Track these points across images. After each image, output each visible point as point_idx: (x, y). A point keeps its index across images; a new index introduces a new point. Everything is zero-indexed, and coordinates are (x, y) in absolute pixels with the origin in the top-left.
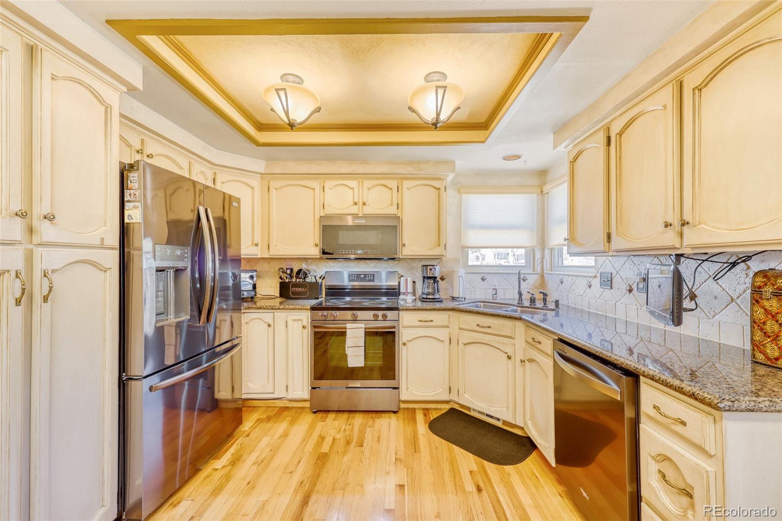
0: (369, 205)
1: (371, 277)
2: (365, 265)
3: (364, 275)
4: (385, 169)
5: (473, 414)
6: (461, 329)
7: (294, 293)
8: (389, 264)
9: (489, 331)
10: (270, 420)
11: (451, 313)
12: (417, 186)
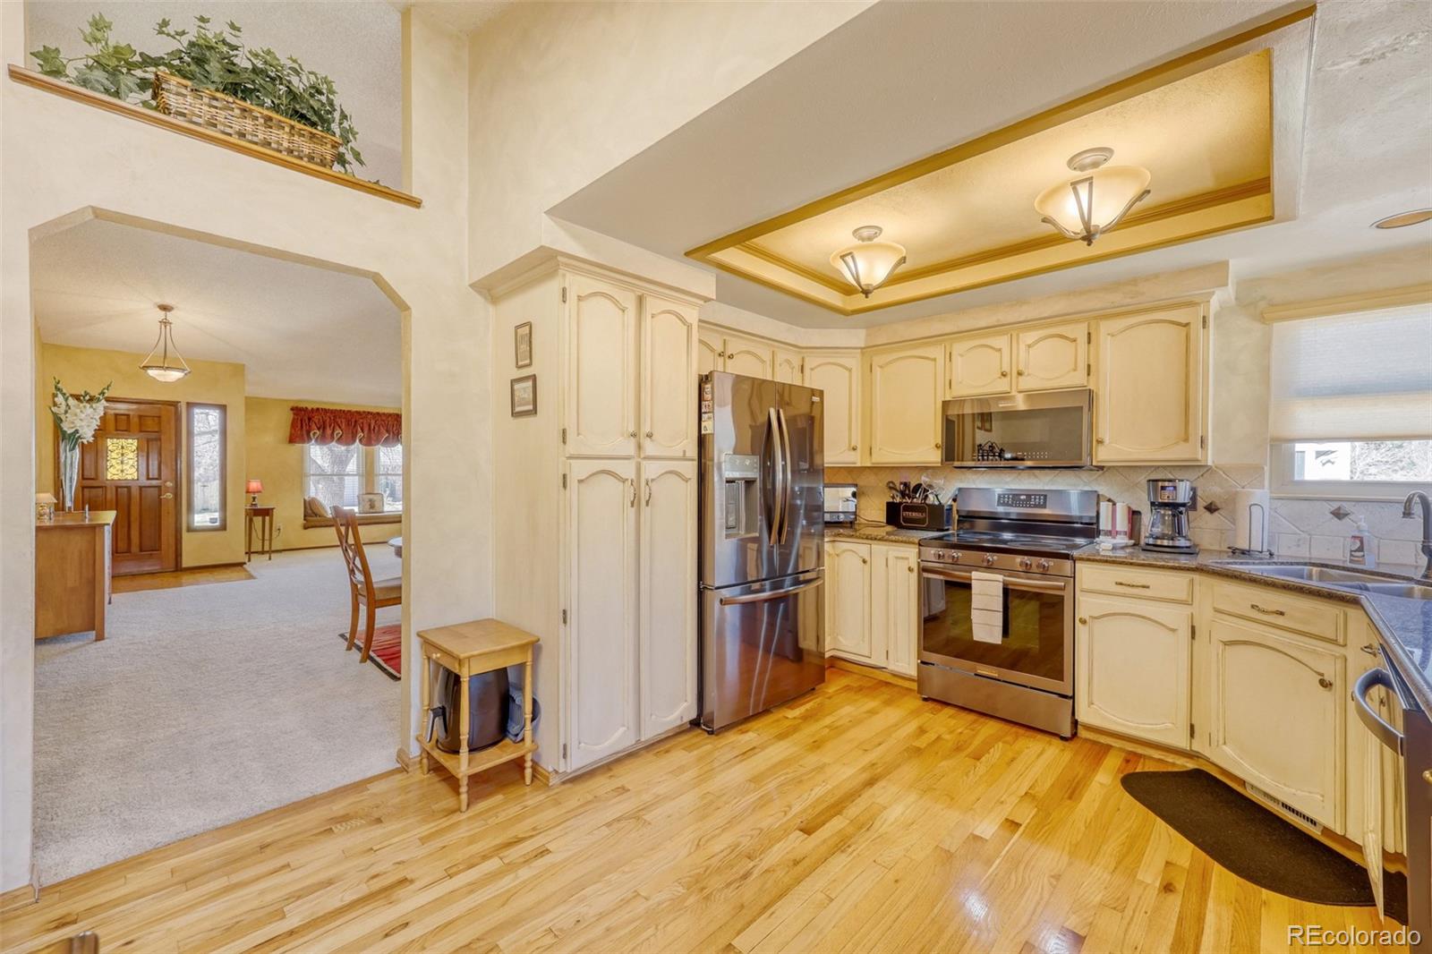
0: (1029, 375)
1: (1040, 499)
2: (1035, 481)
3: (1026, 495)
4: (1060, 306)
5: (1249, 793)
6: (1217, 610)
7: (906, 520)
8: (1080, 477)
9: (1280, 621)
10: (861, 690)
11: (1197, 577)
12: (1132, 327)
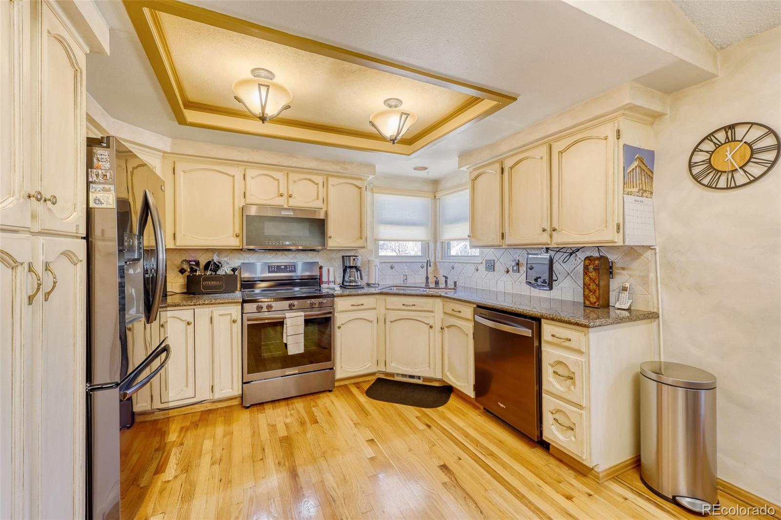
0: (294, 198)
1: (292, 268)
2: (284, 257)
3: (284, 266)
5: (397, 379)
6: (387, 309)
7: (205, 287)
8: (307, 255)
9: (414, 308)
11: (377, 296)
12: (340, 184)
